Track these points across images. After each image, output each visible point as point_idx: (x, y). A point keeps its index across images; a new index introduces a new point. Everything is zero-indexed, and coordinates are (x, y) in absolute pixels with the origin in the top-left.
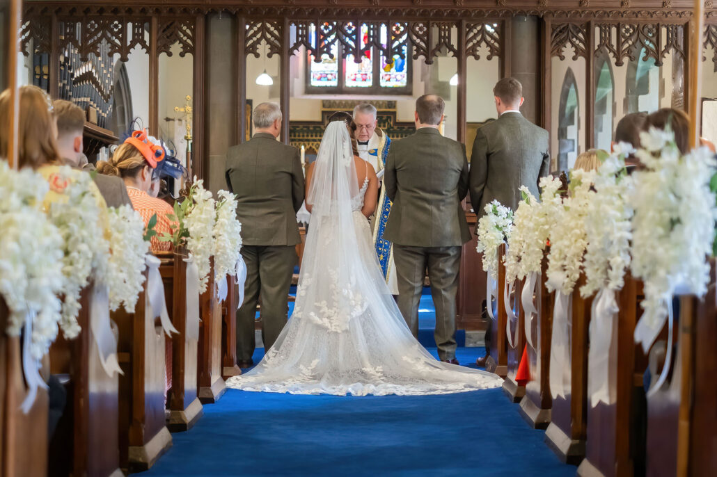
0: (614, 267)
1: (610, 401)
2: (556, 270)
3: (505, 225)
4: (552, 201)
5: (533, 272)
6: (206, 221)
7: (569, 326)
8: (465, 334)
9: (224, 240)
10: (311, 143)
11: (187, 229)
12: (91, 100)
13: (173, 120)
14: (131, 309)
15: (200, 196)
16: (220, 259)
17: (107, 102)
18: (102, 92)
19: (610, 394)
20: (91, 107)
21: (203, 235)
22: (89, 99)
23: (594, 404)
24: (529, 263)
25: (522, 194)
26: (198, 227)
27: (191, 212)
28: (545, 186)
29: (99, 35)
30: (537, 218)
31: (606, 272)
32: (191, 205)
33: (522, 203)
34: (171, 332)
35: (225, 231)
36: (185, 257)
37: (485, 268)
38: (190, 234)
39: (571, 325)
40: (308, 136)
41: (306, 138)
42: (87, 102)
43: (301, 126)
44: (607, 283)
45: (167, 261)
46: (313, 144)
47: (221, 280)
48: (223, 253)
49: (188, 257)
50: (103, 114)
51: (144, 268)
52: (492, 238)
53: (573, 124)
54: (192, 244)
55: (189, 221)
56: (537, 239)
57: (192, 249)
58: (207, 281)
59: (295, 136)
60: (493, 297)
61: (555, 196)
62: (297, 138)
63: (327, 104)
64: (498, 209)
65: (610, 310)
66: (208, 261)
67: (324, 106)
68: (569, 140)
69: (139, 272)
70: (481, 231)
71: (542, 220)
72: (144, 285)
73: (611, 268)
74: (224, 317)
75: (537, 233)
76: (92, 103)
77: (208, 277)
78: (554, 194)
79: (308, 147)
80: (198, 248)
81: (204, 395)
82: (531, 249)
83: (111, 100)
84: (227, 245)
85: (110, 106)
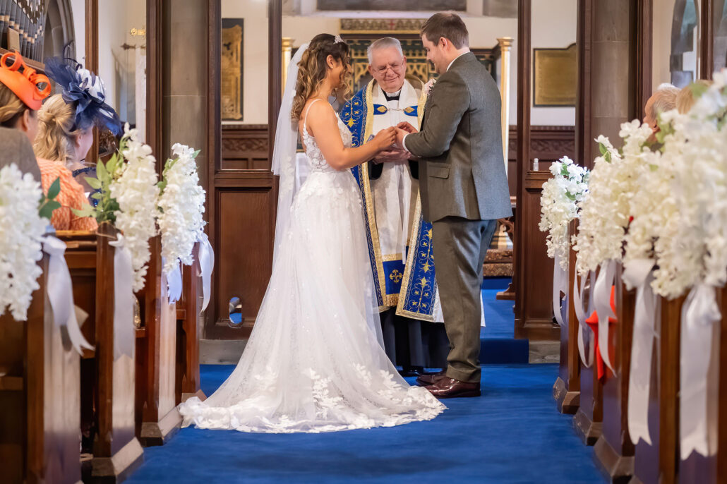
0: (713, 252)
1: (709, 450)
2: (637, 257)
3: (580, 192)
4: (638, 156)
5: (610, 260)
6: (142, 188)
7: (655, 339)
8: (528, 343)
9: (175, 215)
11: (115, 200)
12: (11, 19)
13: (134, 47)
14: (20, 315)
15: (133, 152)
16: (170, 241)
17: (35, 21)
18: (28, 9)
19: (708, 439)
20: (11, 30)
21: (137, 207)
22: (8, 18)
23: (685, 454)
24: (604, 247)
25: (601, 148)
26: (132, 196)
27: (121, 176)
28: (629, 136)
30: (617, 181)
31: (702, 261)
32: (121, 165)
33: (599, 161)
34: (82, 347)
35: (176, 202)
36: (113, 240)
37: (551, 253)
38: (121, 207)
39: (658, 337)
42: (5, 23)
44: (703, 277)
45: (76, 244)
47: (171, 272)
48: (174, 234)
49: (116, 240)
50: (30, 39)
51: (40, 256)
52: (562, 211)
53: (691, 49)
54: (122, 221)
55: (117, 188)
56: (616, 213)
57: (122, 228)
58: (144, 273)
60: (562, 294)
61: (642, 151)
63: (347, 25)
64: (569, 169)
65: (708, 318)
66: (147, 246)
67: (343, 27)
68: (686, 72)
69: (32, 261)
70: (545, 201)
71: (623, 184)
72: (42, 280)
73: (709, 254)
74: (180, 323)
75: (616, 203)
76: (13, 23)
77: (147, 267)
78: (642, 147)
80: (131, 227)
81: (147, 432)
82: (608, 226)
83: (42, 19)
84: (178, 222)
85: (41, 27)
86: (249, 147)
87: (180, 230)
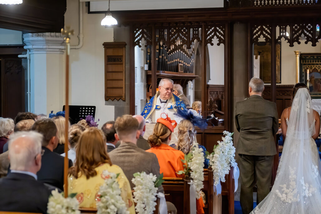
6: (199, 164)
9: (217, 165)
10: (315, 66)
11: (190, 168)
12: (180, 60)
15: (196, 151)
17: (190, 58)
20: (180, 64)
21: (198, 170)
26: (195, 167)
29: (176, 35)
38: (192, 170)
40: (313, 62)
41: (312, 63)
42: (177, 62)
43: (309, 56)
46: (316, 66)
49: (190, 182)
50: (188, 65)
51: (156, 199)
54: (192, 175)
55: (191, 164)
59: (306, 62)
62: (307, 63)
69: (153, 201)
79: (313, 68)
80: (195, 177)
83: (193, 56)
85: (193, 59)
86: (284, 94)
87: (219, 171)
